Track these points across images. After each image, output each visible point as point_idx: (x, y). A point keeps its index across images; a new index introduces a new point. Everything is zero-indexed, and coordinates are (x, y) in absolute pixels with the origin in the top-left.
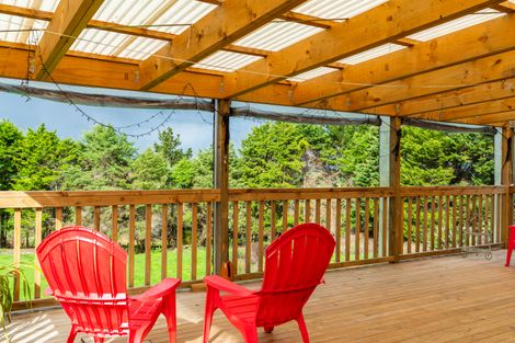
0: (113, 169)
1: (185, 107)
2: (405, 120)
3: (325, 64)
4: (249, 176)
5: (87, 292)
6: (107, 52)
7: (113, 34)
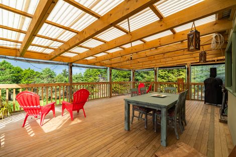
0: (50, 79)
1: (61, 64)
2: (112, 68)
3: (104, 52)
4: (86, 80)
5: (30, 106)
6: (40, 51)
7: (40, 48)
